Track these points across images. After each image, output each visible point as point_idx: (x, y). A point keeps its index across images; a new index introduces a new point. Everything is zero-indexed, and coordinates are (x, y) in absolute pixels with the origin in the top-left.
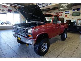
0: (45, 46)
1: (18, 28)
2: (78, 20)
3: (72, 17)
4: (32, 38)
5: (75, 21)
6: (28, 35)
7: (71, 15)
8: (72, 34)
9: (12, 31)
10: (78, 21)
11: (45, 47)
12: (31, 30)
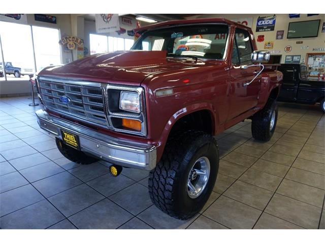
0: (198, 172)
1: (61, 86)
2: (310, 55)
3: (286, 42)
4: (144, 133)
5: (296, 58)
6: (118, 122)
7: (280, 34)
8: (293, 115)
9: (31, 102)
10: (311, 60)
11: (198, 176)
12: (140, 90)
